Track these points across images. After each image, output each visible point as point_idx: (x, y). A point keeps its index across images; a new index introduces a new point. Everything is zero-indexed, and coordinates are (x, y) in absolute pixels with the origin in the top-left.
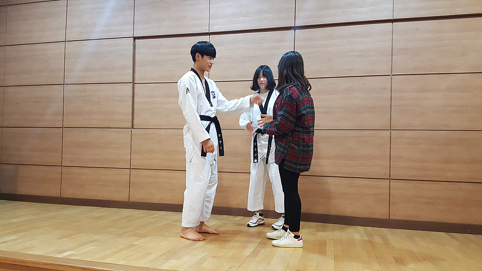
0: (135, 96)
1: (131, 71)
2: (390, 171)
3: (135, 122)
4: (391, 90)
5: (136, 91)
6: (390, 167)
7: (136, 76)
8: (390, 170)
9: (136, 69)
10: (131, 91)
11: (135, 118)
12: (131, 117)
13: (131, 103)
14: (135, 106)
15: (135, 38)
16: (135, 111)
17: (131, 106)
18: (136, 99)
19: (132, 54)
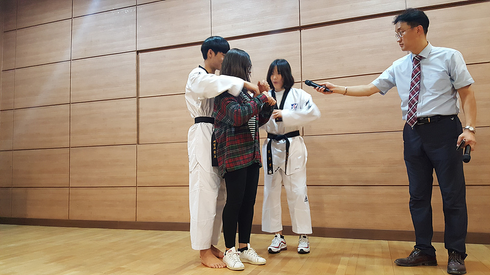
0: (140, 111)
1: (135, 85)
3: (141, 138)
5: (140, 106)
7: (140, 89)
9: (140, 83)
10: (136, 105)
11: (140, 133)
12: (136, 133)
13: (135, 118)
14: (140, 121)
15: (138, 52)
16: (140, 126)
17: (136, 122)
18: (141, 114)
19: (135, 68)
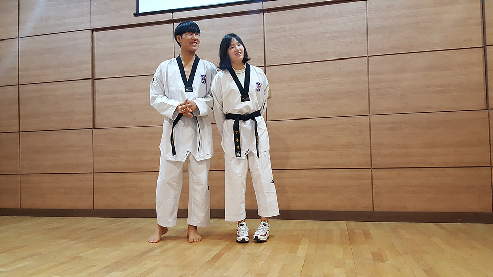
0: (96, 93)
1: (90, 66)
2: (371, 160)
3: (97, 122)
4: (368, 72)
5: (96, 88)
6: (371, 155)
7: (96, 70)
8: (371, 158)
9: (96, 63)
10: (91, 87)
11: (97, 117)
12: (92, 116)
13: (91, 101)
14: (96, 103)
15: (93, 30)
16: (96, 109)
17: (91, 105)
18: (97, 97)
19: (90, 47)
